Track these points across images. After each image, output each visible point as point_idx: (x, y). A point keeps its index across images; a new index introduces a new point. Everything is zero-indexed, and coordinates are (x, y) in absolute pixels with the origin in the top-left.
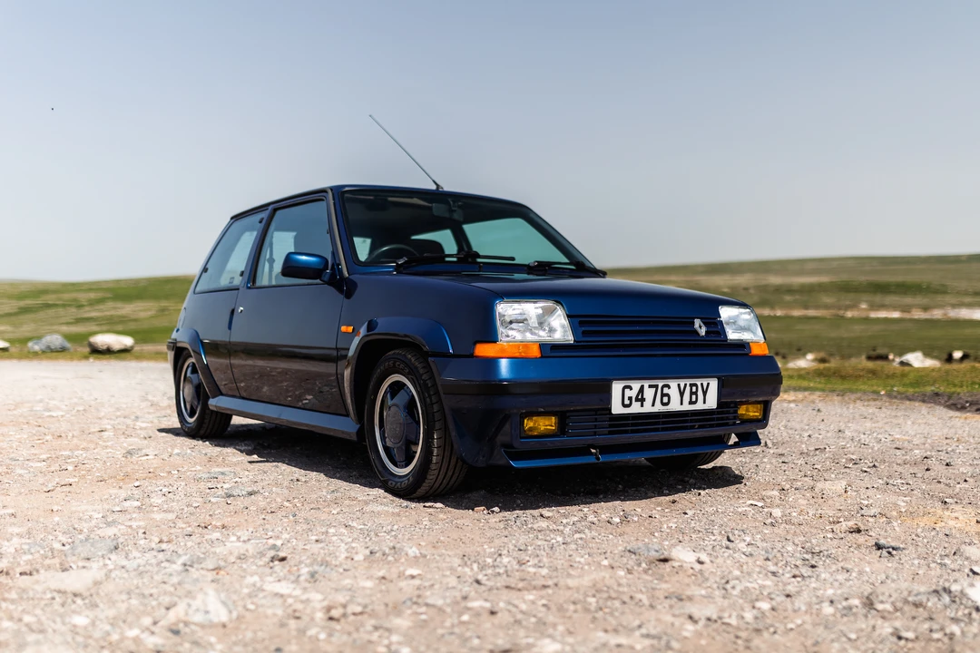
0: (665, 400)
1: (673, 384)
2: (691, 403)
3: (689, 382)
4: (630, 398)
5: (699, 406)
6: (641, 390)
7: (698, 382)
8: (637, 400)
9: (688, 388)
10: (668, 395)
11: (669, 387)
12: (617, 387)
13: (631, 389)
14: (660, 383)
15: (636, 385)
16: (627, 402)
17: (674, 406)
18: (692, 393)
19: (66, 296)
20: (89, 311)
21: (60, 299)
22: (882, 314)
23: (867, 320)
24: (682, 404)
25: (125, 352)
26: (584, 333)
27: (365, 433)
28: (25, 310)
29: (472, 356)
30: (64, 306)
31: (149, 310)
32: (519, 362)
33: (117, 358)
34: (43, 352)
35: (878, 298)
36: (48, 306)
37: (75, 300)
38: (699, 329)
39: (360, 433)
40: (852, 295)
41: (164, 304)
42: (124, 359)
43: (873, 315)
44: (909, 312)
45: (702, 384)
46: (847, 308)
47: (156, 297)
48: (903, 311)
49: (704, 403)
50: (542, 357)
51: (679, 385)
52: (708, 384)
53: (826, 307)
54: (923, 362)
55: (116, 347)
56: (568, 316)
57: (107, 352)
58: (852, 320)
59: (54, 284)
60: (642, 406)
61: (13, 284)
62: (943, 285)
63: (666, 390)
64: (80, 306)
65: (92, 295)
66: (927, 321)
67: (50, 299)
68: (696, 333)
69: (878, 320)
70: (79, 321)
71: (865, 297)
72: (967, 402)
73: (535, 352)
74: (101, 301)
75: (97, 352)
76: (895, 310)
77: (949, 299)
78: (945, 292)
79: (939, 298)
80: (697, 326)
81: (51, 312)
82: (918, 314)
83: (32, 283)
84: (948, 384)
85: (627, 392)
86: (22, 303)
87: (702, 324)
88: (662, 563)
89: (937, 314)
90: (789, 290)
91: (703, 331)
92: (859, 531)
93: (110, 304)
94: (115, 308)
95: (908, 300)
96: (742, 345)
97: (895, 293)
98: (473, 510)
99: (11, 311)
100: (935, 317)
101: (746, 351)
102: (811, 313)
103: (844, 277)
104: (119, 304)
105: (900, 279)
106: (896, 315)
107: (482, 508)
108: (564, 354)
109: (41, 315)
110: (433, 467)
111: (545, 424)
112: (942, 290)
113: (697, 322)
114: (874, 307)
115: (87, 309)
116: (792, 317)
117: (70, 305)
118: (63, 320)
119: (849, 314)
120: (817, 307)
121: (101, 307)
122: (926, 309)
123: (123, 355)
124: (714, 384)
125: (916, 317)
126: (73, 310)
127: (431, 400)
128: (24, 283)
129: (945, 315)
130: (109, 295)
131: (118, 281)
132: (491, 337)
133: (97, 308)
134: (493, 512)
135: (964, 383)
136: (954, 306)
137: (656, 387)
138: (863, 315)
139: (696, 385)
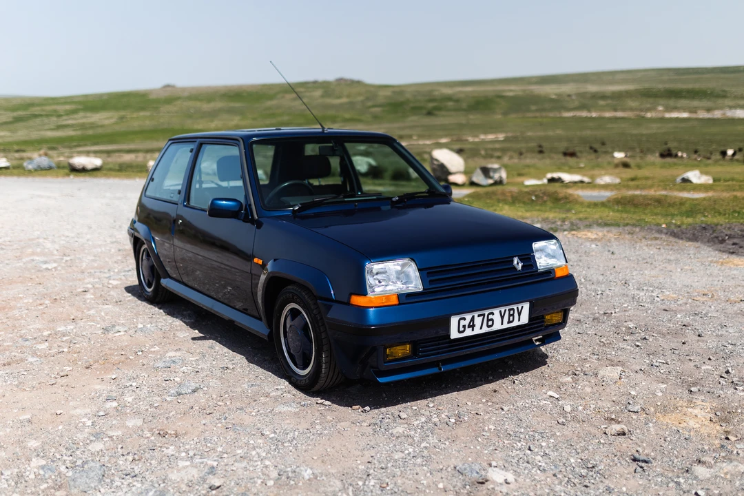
0: (490, 323)
1: (496, 311)
2: (509, 322)
3: (507, 308)
4: (464, 326)
5: (516, 323)
6: (473, 319)
7: (515, 307)
8: (469, 326)
9: (507, 312)
10: (492, 320)
11: (493, 314)
12: (454, 320)
13: (464, 319)
14: (486, 312)
15: (468, 317)
16: (462, 329)
17: (497, 326)
18: (510, 315)
19: (48, 108)
20: (66, 120)
21: (43, 110)
22: (675, 115)
23: (662, 120)
24: (502, 324)
25: (96, 170)
26: (431, 282)
27: (273, 337)
28: (17, 120)
29: (348, 303)
30: (47, 116)
31: (111, 118)
32: (383, 309)
33: (90, 176)
34: (36, 170)
35: (672, 102)
36: (36, 116)
37: (55, 111)
38: (516, 266)
39: (270, 335)
40: (651, 100)
41: (122, 113)
42: (96, 176)
43: (668, 115)
44: (696, 112)
45: (518, 308)
46: (648, 110)
47: (115, 108)
48: (691, 112)
49: (519, 320)
50: (399, 304)
51: (500, 312)
52: (522, 307)
53: (631, 109)
54: (699, 178)
55: (89, 166)
56: (419, 270)
57: (83, 171)
58: (652, 120)
59: (37, 98)
60: (473, 330)
61: (7, 99)
62: (724, 91)
63: (491, 317)
64: (59, 116)
65: (68, 107)
66: (709, 119)
67: (36, 110)
68: (514, 268)
69: (671, 120)
70: (59, 127)
71: (662, 101)
72: (727, 235)
73: (394, 301)
74: (75, 112)
75: (75, 170)
76: (684, 112)
77: (728, 102)
78: (724, 97)
79: (720, 101)
80: (515, 262)
81: (38, 121)
82: (702, 115)
83: (22, 98)
84: (715, 212)
85: (463, 323)
86: (16, 114)
87: (519, 261)
88: (480, 485)
89: (717, 114)
90: (603, 97)
91: (520, 267)
92: (624, 434)
93: (81, 114)
94: (85, 117)
95: (696, 103)
96: (549, 272)
97: (685, 97)
98: (351, 407)
99: (8, 120)
100: (716, 117)
101: (552, 276)
102: (620, 114)
103: (647, 86)
104: (89, 114)
105: (690, 86)
106: (685, 115)
107: (358, 407)
108: (416, 300)
109: (31, 123)
110: (322, 375)
111: (402, 350)
112: (723, 95)
113: (516, 260)
114: (669, 109)
115: (65, 118)
116: (604, 118)
117: (52, 115)
118: (46, 127)
119: (649, 115)
120: (624, 110)
121: (76, 116)
122: (709, 110)
123: (95, 173)
124: (526, 306)
125: (701, 117)
126: (54, 119)
127: (320, 330)
128: (15, 98)
129: (724, 114)
130: (80, 107)
131: (86, 96)
132: (362, 292)
133: (72, 117)
134: (365, 410)
135: (727, 211)
136: (731, 107)
137: (484, 315)
138: (660, 115)
139: (513, 309)
